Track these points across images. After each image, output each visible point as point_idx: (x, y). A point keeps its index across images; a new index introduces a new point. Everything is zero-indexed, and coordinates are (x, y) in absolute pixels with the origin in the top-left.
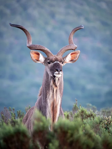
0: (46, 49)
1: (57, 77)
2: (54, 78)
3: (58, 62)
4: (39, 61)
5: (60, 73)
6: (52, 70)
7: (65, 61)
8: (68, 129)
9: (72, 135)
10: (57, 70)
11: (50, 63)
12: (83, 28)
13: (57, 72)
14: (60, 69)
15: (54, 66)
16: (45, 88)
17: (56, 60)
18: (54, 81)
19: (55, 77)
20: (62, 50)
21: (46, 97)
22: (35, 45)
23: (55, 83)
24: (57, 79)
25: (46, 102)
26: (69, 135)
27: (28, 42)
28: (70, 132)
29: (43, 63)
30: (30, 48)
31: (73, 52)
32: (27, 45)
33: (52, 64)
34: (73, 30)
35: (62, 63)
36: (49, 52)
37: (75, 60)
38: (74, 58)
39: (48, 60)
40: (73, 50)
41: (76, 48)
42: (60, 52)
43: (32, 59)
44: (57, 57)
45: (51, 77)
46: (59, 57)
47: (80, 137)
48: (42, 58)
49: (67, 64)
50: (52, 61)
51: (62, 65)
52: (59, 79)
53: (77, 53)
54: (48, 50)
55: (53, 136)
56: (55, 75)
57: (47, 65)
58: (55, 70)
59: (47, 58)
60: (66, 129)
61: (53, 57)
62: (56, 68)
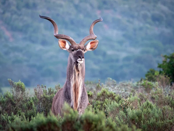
0: (70, 38)
1: (80, 63)
2: (77, 64)
3: (81, 50)
4: (66, 48)
5: (82, 60)
6: (75, 57)
7: (86, 49)
8: (93, 120)
9: (96, 126)
10: (80, 57)
11: (74, 51)
12: (102, 20)
13: (80, 59)
14: (82, 56)
15: (77, 53)
16: (69, 72)
17: (79, 48)
18: (77, 66)
19: (77, 62)
20: (84, 39)
21: (70, 80)
22: (61, 35)
23: (78, 68)
24: (79, 65)
25: (70, 84)
26: (93, 126)
27: (55, 32)
28: (94, 123)
29: (68, 50)
30: (57, 37)
31: (92, 41)
32: (54, 35)
33: (75, 52)
34: (93, 22)
35: (84, 51)
36: (73, 41)
37: (94, 48)
38: (94, 46)
39: (72, 48)
40: (93, 39)
41: (96, 38)
42: (82, 41)
43: (60, 46)
44: (80, 46)
45: (75, 63)
46: (82, 46)
47: (103, 127)
48: (68, 46)
49: (88, 52)
50: (75, 49)
51: (84, 52)
52: (81, 65)
53: (96, 42)
54: (72, 39)
55: (80, 126)
56: (78, 61)
57: (71, 52)
58: (78, 57)
59: (71, 46)
60: (91, 121)
61: (76, 45)
62: (79, 55)
